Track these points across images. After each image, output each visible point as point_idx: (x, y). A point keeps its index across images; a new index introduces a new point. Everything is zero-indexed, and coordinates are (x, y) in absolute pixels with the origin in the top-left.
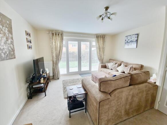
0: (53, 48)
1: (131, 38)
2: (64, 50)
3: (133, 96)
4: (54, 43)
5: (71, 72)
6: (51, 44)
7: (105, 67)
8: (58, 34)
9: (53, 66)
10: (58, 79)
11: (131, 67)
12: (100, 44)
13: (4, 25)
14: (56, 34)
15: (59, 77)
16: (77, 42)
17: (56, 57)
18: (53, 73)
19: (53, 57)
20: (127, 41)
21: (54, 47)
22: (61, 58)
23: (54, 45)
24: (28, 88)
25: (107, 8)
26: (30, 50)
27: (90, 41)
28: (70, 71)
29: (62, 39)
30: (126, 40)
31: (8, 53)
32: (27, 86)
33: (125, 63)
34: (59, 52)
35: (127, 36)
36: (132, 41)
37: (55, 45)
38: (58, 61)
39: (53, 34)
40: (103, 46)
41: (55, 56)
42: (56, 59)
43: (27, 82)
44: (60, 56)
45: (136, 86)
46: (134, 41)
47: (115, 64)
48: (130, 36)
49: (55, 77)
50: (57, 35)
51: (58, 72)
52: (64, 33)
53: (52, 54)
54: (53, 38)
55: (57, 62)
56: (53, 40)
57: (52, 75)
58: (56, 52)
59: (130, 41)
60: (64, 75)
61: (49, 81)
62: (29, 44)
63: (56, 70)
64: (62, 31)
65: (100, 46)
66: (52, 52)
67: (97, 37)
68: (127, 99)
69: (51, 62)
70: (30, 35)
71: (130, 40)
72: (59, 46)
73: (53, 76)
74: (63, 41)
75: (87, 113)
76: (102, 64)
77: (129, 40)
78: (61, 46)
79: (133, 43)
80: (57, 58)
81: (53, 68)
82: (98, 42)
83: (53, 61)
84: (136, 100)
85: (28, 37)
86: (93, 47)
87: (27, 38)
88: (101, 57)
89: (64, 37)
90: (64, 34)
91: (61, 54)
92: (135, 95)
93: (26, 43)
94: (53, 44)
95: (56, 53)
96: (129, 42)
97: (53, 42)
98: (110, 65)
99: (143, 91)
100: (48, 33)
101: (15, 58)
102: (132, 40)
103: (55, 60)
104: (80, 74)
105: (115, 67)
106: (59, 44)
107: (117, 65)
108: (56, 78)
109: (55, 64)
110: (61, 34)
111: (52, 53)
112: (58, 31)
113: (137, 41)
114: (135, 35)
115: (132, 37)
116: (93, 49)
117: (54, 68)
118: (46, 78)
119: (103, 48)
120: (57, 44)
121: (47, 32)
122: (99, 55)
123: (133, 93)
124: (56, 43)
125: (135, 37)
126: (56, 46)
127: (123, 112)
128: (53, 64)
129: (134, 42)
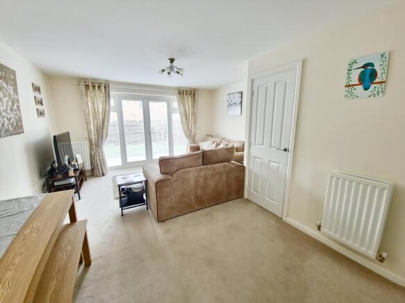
0: (89, 113)
1: (234, 99)
2: (113, 117)
3: (206, 178)
4: (90, 104)
5: (130, 163)
6: (84, 107)
8: (99, 87)
9: (91, 149)
10: (103, 175)
12: (187, 107)
13: (9, 83)
14: (94, 86)
15: (104, 171)
16: (140, 102)
18: (92, 165)
19: (89, 132)
20: (229, 102)
21: (91, 112)
22: (107, 135)
23: (90, 107)
24: (44, 186)
25: (172, 60)
26: (41, 118)
27: (169, 100)
28: (128, 161)
29: (108, 96)
31: (15, 124)
32: (42, 183)
34: (103, 123)
35: (229, 95)
37: (94, 108)
38: (100, 140)
39: (88, 85)
40: (194, 110)
41: (94, 131)
42: (96, 137)
43: (41, 175)
44: (105, 130)
45: (210, 166)
46: (237, 104)
48: (233, 95)
49: (96, 171)
50: (97, 88)
51: (103, 162)
52: (110, 84)
53: (87, 127)
54: (89, 95)
57: (90, 168)
58: (95, 121)
61: (84, 178)
62: (39, 107)
63: (98, 158)
64: (106, 81)
65: (187, 110)
66: (86, 122)
67: (180, 93)
68: (197, 182)
69: (87, 143)
70: (39, 90)
72: (101, 110)
73: (93, 170)
74: (109, 100)
75: (149, 210)
76: (193, 145)
77: (232, 101)
78: (105, 111)
80: (98, 134)
81: (91, 155)
82: (183, 103)
83: (90, 141)
84: (212, 183)
85: (37, 94)
86: (174, 112)
87: (35, 97)
88: (190, 131)
89: (112, 93)
90: (111, 86)
91: (107, 127)
92: (209, 177)
93: (35, 107)
94: (88, 105)
95: (96, 125)
96: (232, 104)
97: (87, 102)
99: (221, 173)
100: (76, 84)
101: (23, 132)
103: (93, 138)
106: (101, 106)
108: (99, 172)
109: (95, 146)
110: (105, 87)
111: (88, 123)
112: (98, 80)
114: (238, 94)
117: (93, 153)
118: (78, 169)
119: (194, 114)
120: (98, 108)
122: (186, 127)
123: (205, 175)
124: (94, 104)
125: (239, 97)
126: (95, 111)
127: (193, 198)
128: (90, 147)
129: (238, 106)
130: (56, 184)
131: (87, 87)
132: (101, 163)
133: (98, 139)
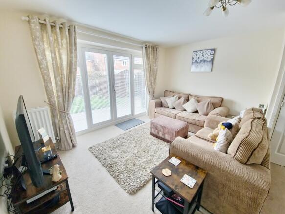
0: (48, 67)
1: (203, 56)
5: (96, 124)
7: (161, 105)
8: (61, 28)
9: (53, 116)
10: (74, 146)
11: (209, 103)
14: (54, 27)
15: (74, 141)
16: (104, 56)
17: (60, 94)
18: (57, 136)
19: (49, 93)
20: (195, 59)
28: (94, 123)
29: (72, 44)
30: (193, 58)
33: (195, 96)
35: (196, 52)
36: (205, 61)
37: (54, 59)
38: (67, 103)
39: (45, 25)
41: (57, 91)
42: (61, 99)
44: (71, 90)
46: (207, 61)
47: (178, 98)
48: (202, 52)
50: (57, 30)
51: (71, 130)
52: (77, 27)
53: (46, 86)
54: (45, 39)
55: (66, 106)
56: (45, 43)
58: (58, 79)
59: (201, 61)
60: (84, 133)
63: (65, 127)
64: (71, 20)
66: (45, 81)
67: (146, 48)
71: (202, 59)
72: (65, 63)
77: (199, 58)
79: (206, 63)
80: (63, 95)
83: (52, 105)
86: (136, 69)
89: (78, 41)
90: (77, 31)
94: (45, 55)
96: (199, 61)
98: (169, 101)
102: (205, 59)
103: (57, 101)
104: (116, 125)
105: (180, 103)
107: (182, 100)
108: (69, 145)
109: (60, 111)
110: (69, 30)
112: (59, 17)
113: (212, 60)
114: (210, 51)
115: (205, 53)
116: (136, 72)
117: (57, 121)
120: (60, 58)
121: (23, 18)
124: (55, 53)
125: (211, 55)
129: (208, 63)
130: (29, 201)
131: (43, 25)
132: (70, 133)
133: (64, 102)
